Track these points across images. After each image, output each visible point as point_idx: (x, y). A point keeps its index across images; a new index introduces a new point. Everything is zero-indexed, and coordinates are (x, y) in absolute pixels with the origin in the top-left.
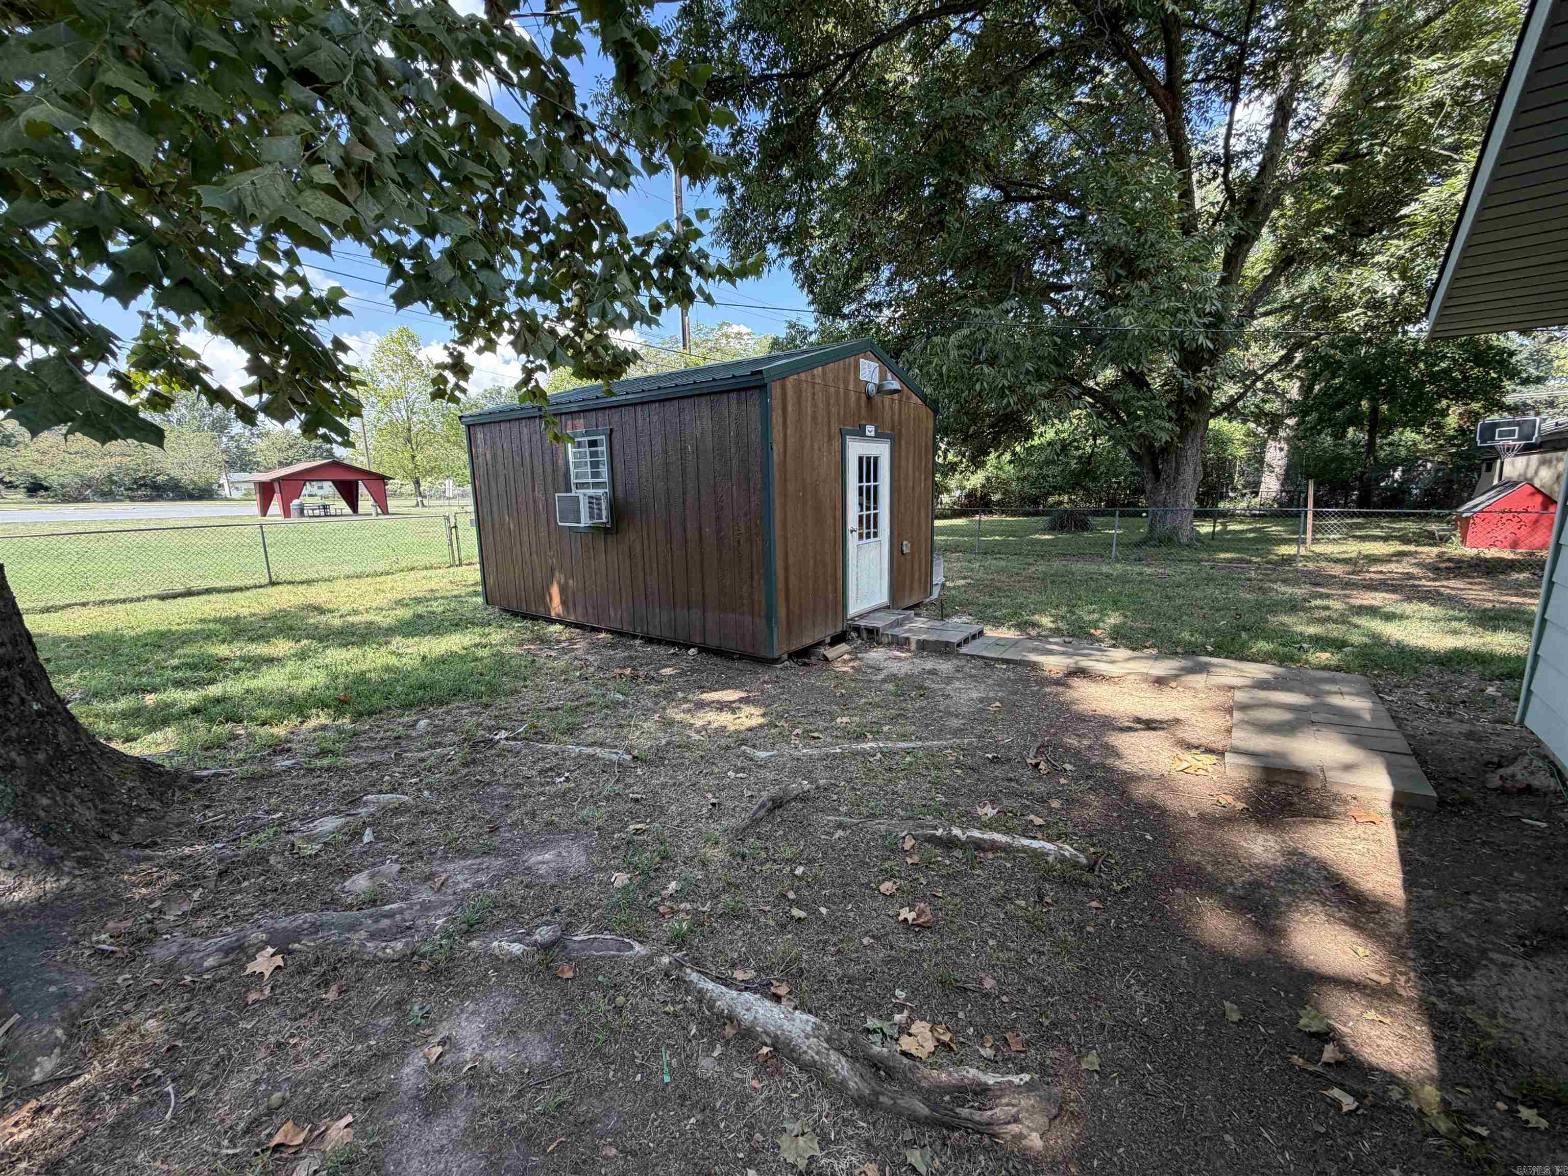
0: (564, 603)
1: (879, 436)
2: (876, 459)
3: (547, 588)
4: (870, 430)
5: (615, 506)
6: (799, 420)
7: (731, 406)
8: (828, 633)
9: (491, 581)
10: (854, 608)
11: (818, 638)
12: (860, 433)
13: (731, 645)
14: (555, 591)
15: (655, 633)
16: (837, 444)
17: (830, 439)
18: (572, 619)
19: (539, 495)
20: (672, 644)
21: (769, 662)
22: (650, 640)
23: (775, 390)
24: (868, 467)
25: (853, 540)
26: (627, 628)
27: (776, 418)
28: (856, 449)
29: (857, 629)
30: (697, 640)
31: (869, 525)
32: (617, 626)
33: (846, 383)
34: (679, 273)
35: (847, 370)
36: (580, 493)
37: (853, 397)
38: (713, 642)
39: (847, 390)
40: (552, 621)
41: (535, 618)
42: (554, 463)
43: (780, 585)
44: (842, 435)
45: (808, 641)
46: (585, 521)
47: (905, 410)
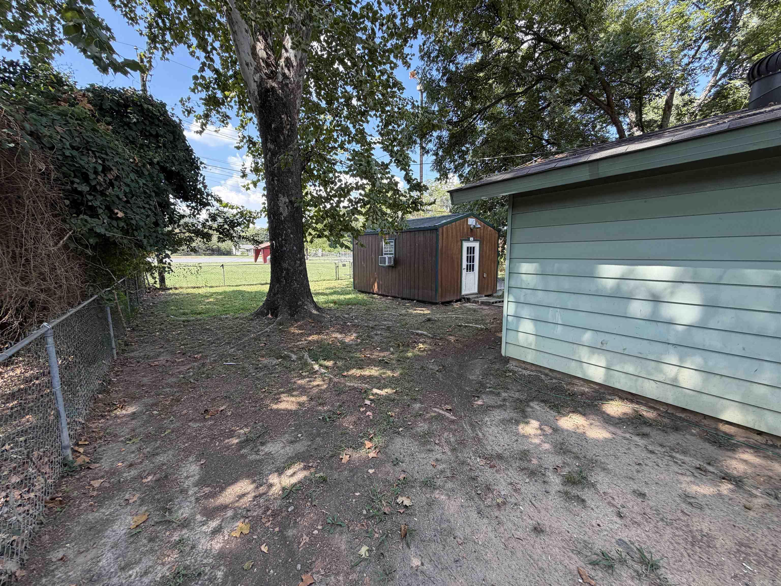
0: (378, 288)
1: (474, 240)
2: (474, 248)
3: (374, 284)
4: (472, 239)
5: (395, 260)
6: (447, 237)
7: (428, 234)
8: (455, 299)
9: (356, 282)
10: (463, 293)
11: (451, 299)
12: (468, 240)
13: (425, 299)
14: (376, 285)
15: (404, 297)
16: (459, 243)
17: (457, 242)
18: (380, 293)
19: (373, 256)
20: (408, 299)
21: (436, 304)
22: (403, 299)
23: (440, 230)
24: (471, 250)
25: (464, 272)
26: (397, 295)
27: (440, 237)
28: (466, 245)
29: (464, 298)
30: (416, 298)
31: (470, 268)
32: (393, 295)
33: (463, 225)
34: (416, 205)
35: (464, 222)
36: (386, 256)
37: (465, 230)
38: (420, 299)
39: (463, 228)
40: (374, 294)
41: (369, 293)
42: (379, 247)
43: (440, 282)
44: (461, 241)
45: (448, 300)
46: (387, 264)
47: (485, 232)
